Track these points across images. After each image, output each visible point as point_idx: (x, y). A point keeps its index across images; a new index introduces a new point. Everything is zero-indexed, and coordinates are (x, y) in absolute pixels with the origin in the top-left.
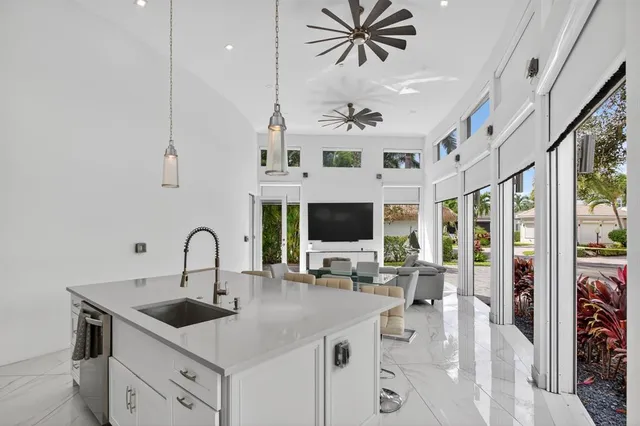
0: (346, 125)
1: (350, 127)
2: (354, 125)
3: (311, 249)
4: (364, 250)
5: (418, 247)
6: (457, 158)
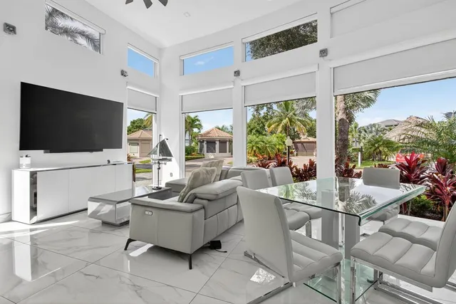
3: (27, 165)
4: (111, 163)
5: (170, 155)
6: (237, 73)
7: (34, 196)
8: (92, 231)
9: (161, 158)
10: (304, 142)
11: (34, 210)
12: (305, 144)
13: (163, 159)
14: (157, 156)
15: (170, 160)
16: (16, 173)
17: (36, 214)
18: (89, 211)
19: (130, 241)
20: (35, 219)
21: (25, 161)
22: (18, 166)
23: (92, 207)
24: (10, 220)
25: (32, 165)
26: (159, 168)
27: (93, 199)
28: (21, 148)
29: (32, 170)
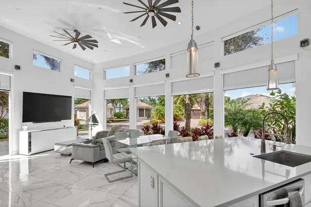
0: (73, 44)
1: (75, 47)
2: (78, 46)
3: (26, 129)
4: (66, 127)
5: (98, 122)
6: (131, 81)
7: (30, 143)
8: (57, 158)
9: (93, 123)
10: (194, 110)
11: (30, 150)
12: (195, 111)
13: (94, 124)
14: (91, 123)
15: (97, 125)
16: (21, 133)
17: (31, 152)
18: (55, 150)
19: (72, 159)
20: (30, 153)
21: (25, 127)
22: (22, 130)
23: (56, 148)
24: (18, 154)
25: (28, 130)
26: (92, 129)
27: (57, 144)
28: (23, 122)
29: (29, 131)
